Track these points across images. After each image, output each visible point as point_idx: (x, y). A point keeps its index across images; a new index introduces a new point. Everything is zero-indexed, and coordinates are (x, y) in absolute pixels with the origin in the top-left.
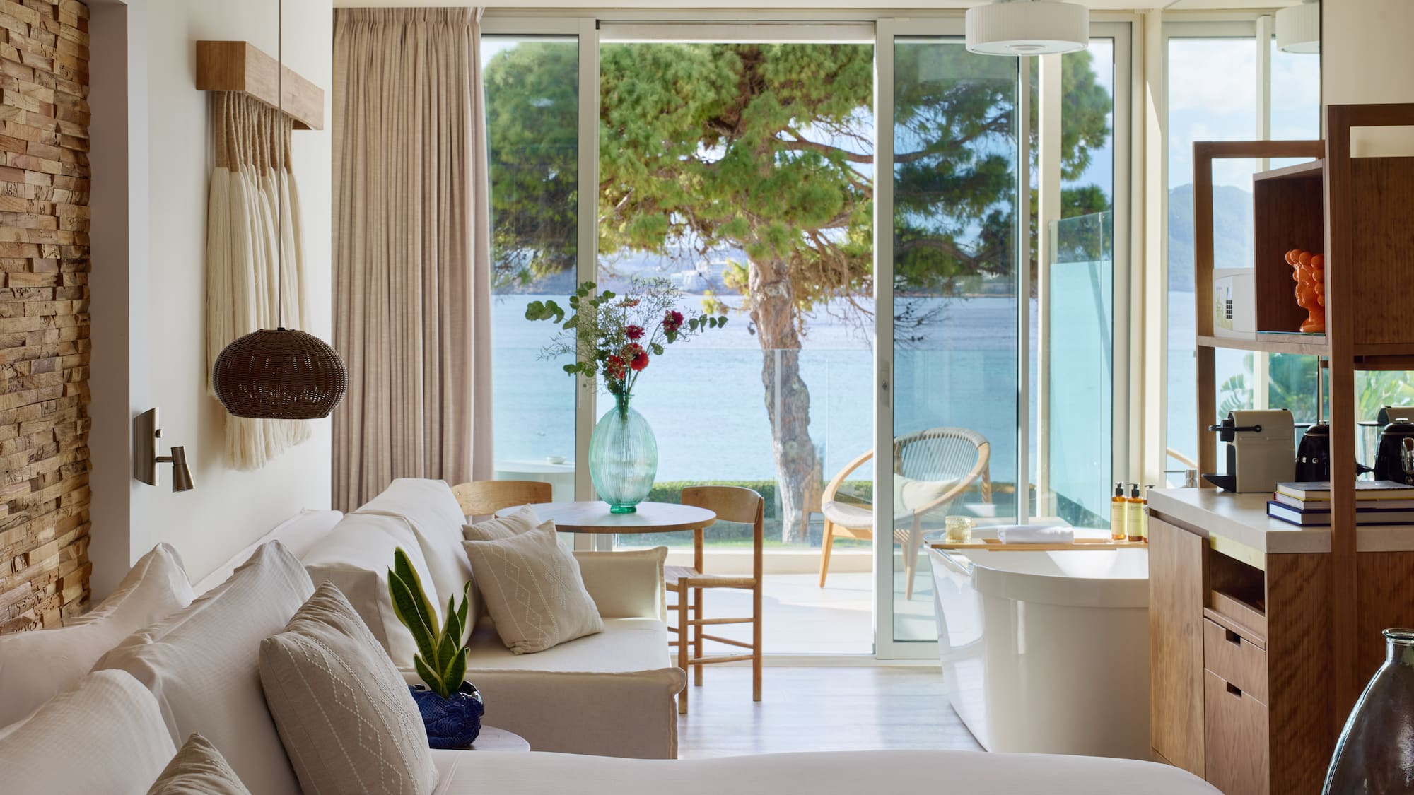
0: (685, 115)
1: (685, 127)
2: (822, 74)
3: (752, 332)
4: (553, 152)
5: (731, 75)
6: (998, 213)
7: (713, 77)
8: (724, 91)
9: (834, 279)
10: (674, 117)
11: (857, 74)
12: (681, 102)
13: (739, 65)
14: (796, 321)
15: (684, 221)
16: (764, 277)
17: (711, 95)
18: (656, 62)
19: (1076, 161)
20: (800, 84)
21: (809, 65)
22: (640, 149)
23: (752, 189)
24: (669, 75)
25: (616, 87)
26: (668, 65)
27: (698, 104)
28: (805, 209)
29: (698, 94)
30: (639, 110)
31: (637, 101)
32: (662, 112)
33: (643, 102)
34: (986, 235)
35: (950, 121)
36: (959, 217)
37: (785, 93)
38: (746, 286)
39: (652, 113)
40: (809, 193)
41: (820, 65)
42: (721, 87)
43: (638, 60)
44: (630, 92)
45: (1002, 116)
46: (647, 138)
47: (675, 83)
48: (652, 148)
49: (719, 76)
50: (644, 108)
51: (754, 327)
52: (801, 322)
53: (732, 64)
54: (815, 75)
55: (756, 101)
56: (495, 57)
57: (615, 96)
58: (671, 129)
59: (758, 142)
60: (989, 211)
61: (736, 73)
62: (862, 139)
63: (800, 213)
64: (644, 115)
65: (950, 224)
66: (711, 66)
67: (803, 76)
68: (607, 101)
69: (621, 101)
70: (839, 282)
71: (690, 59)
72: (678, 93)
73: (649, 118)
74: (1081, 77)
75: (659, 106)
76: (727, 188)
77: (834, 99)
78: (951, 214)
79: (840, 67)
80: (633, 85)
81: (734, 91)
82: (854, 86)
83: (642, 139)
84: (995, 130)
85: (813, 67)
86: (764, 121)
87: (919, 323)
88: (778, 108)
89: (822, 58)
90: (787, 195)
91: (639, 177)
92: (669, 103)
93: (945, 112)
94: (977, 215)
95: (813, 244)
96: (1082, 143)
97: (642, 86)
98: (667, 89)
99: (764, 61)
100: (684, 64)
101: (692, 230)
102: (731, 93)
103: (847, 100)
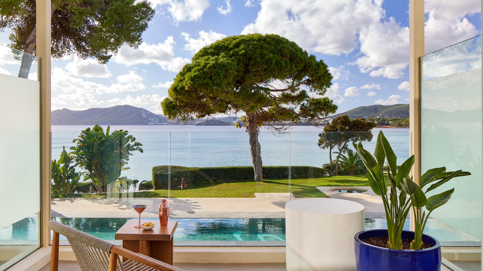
0: (230, 78)
1: (231, 81)
2: (264, 69)
3: (247, 131)
4: (198, 87)
5: (242, 69)
6: (304, 104)
7: (237, 69)
8: (240, 73)
9: (266, 119)
10: (228, 79)
11: (272, 69)
12: (229, 75)
13: (244, 67)
14: (257, 129)
15: (231, 106)
16: (250, 118)
17: (237, 73)
18: (223, 65)
19: (324, 91)
20: (258, 71)
21: (260, 66)
22: (219, 86)
23: (247, 97)
24: (226, 68)
25: (213, 72)
26: (226, 66)
27: (233, 75)
28: (259, 101)
29: (234, 73)
30: (219, 77)
31: (219, 75)
32: (225, 77)
33: (220, 75)
34: (301, 109)
35: (294, 81)
36: (295, 105)
37: (255, 73)
38: (246, 121)
39: (222, 78)
40: (260, 97)
41: (263, 67)
42: (239, 72)
43: (219, 65)
44: (217, 73)
45: (306, 80)
46: (221, 83)
47: (228, 70)
48: (222, 86)
49: (239, 69)
50: (220, 76)
51: (247, 130)
52: (258, 129)
53: (242, 66)
54: (262, 69)
55: (247, 75)
56: (185, 66)
57: (213, 74)
58: (227, 82)
59: (248, 85)
60: (302, 103)
61: (243, 68)
62: (272, 87)
63: (258, 102)
64: (220, 78)
65: (293, 106)
66: (237, 67)
67: (259, 69)
68: (211, 75)
69: (215, 75)
70: (267, 120)
71: (232, 65)
72: (228, 73)
73: (221, 79)
74: (325, 71)
75: (224, 76)
76: (241, 96)
77: (266, 75)
78: (293, 104)
79: (268, 67)
80: (218, 71)
81: (242, 73)
82: (271, 71)
83: (219, 84)
84: (304, 84)
85: (261, 67)
86: (250, 80)
87: (285, 129)
88: (253, 77)
89: (264, 65)
90: (255, 98)
91: (219, 93)
92: (226, 75)
93: (293, 79)
94: (299, 104)
95: (261, 111)
96: (325, 87)
97: (220, 71)
98: (225, 71)
99: (249, 66)
100: (230, 66)
101: (233, 108)
102: (241, 73)
103: (270, 75)
